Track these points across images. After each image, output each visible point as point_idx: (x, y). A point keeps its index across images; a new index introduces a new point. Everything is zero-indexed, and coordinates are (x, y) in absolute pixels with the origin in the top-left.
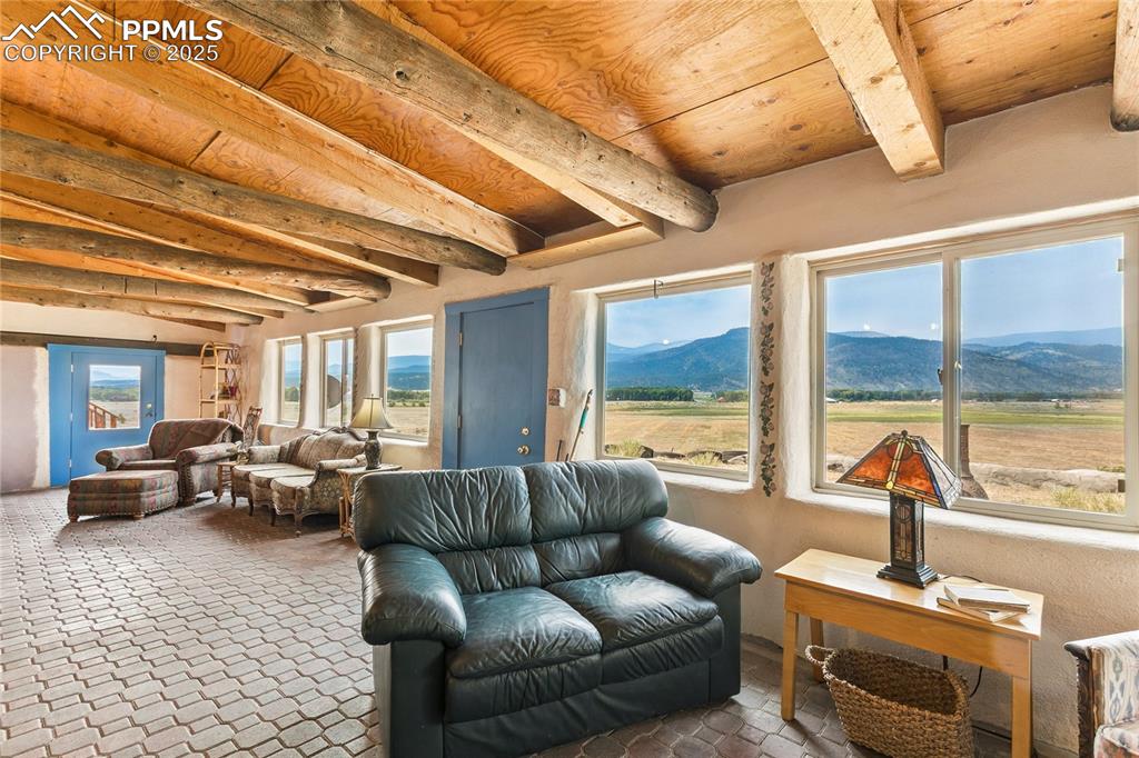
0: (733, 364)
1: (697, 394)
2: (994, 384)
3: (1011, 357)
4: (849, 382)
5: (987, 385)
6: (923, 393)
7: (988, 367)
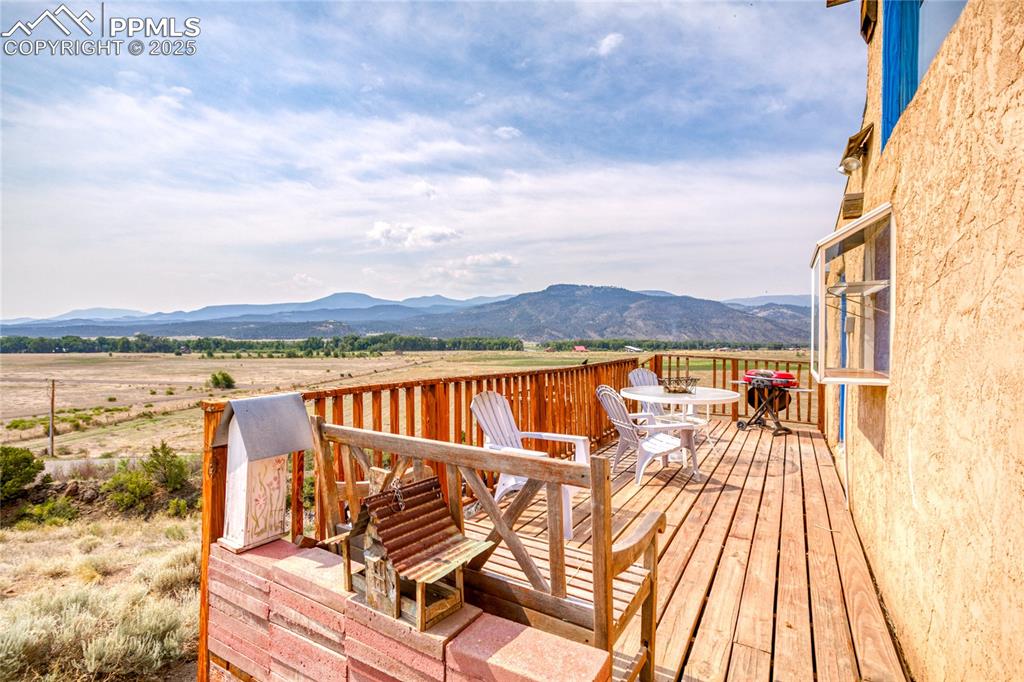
0: (553, 317)
1: (526, 344)
2: (749, 336)
3: (759, 315)
6: (704, 344)
7: (746, 322)
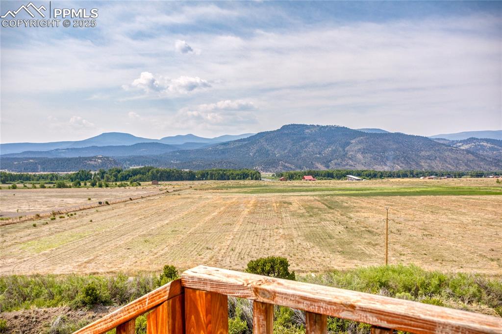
0: (286, 151)
2: (453, 166)
4: (365, 164)
5: (449, 166)
6: (415, 173)
